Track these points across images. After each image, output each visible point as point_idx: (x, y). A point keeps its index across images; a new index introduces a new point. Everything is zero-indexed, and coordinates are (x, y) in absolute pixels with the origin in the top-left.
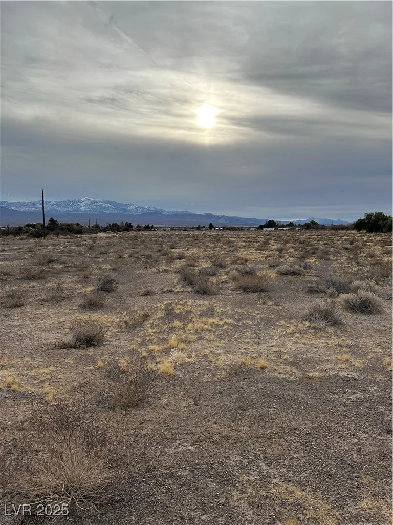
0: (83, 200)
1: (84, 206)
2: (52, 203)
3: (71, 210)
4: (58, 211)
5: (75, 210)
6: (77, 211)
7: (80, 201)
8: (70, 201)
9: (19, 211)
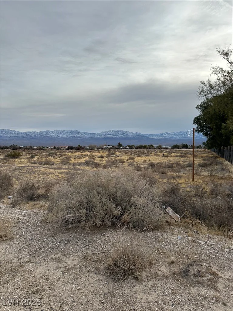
0: (189, 131)
1: (190, 134)
2: (172, 133)
3: (182, 137)
4: (174, 138)
5: (184, 137)
6: (185, 137)
7: (188, 132)
8: (181, 132)
9: (154, 139)
